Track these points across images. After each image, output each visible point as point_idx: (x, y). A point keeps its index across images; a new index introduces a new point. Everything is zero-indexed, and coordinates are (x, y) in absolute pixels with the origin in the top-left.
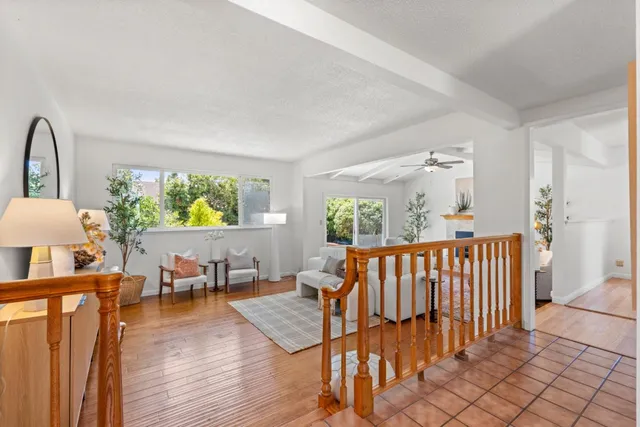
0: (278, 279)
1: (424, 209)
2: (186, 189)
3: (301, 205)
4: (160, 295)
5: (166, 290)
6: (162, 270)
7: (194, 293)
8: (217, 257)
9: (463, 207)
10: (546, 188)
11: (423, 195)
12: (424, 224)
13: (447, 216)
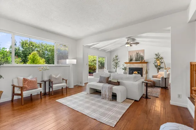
0: (73, 87)
1: (118, 61)
2: (21, 51)
3: (82, 57)
4: (12, 101)
5: (16, 97)
6: (14, 87)
7: (33, 97)
8: (46, 79)
9: (131, 60)
10: (157, 54)
11: (117, 56)
12: (118, 66)
13: (126, 63)
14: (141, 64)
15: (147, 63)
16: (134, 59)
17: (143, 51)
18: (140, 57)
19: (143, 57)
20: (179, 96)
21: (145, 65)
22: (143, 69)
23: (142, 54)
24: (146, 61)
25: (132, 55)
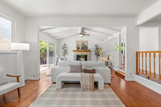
1: (67, 49)
9: (78, 48)
10: (97, 45)
11: (66, 44)
12: (66, 53)
13: (74, 51)
14: (86, 52)
15: (90, 51)
16: (80, 48)
17: (87, 42)
18: (85, 46)
19: (87, 46)
20: (131, 74)
21: (88, 53)
22: (88, 56)
23: (86, 44)
24: (89, 50)
25: (79, 44)
